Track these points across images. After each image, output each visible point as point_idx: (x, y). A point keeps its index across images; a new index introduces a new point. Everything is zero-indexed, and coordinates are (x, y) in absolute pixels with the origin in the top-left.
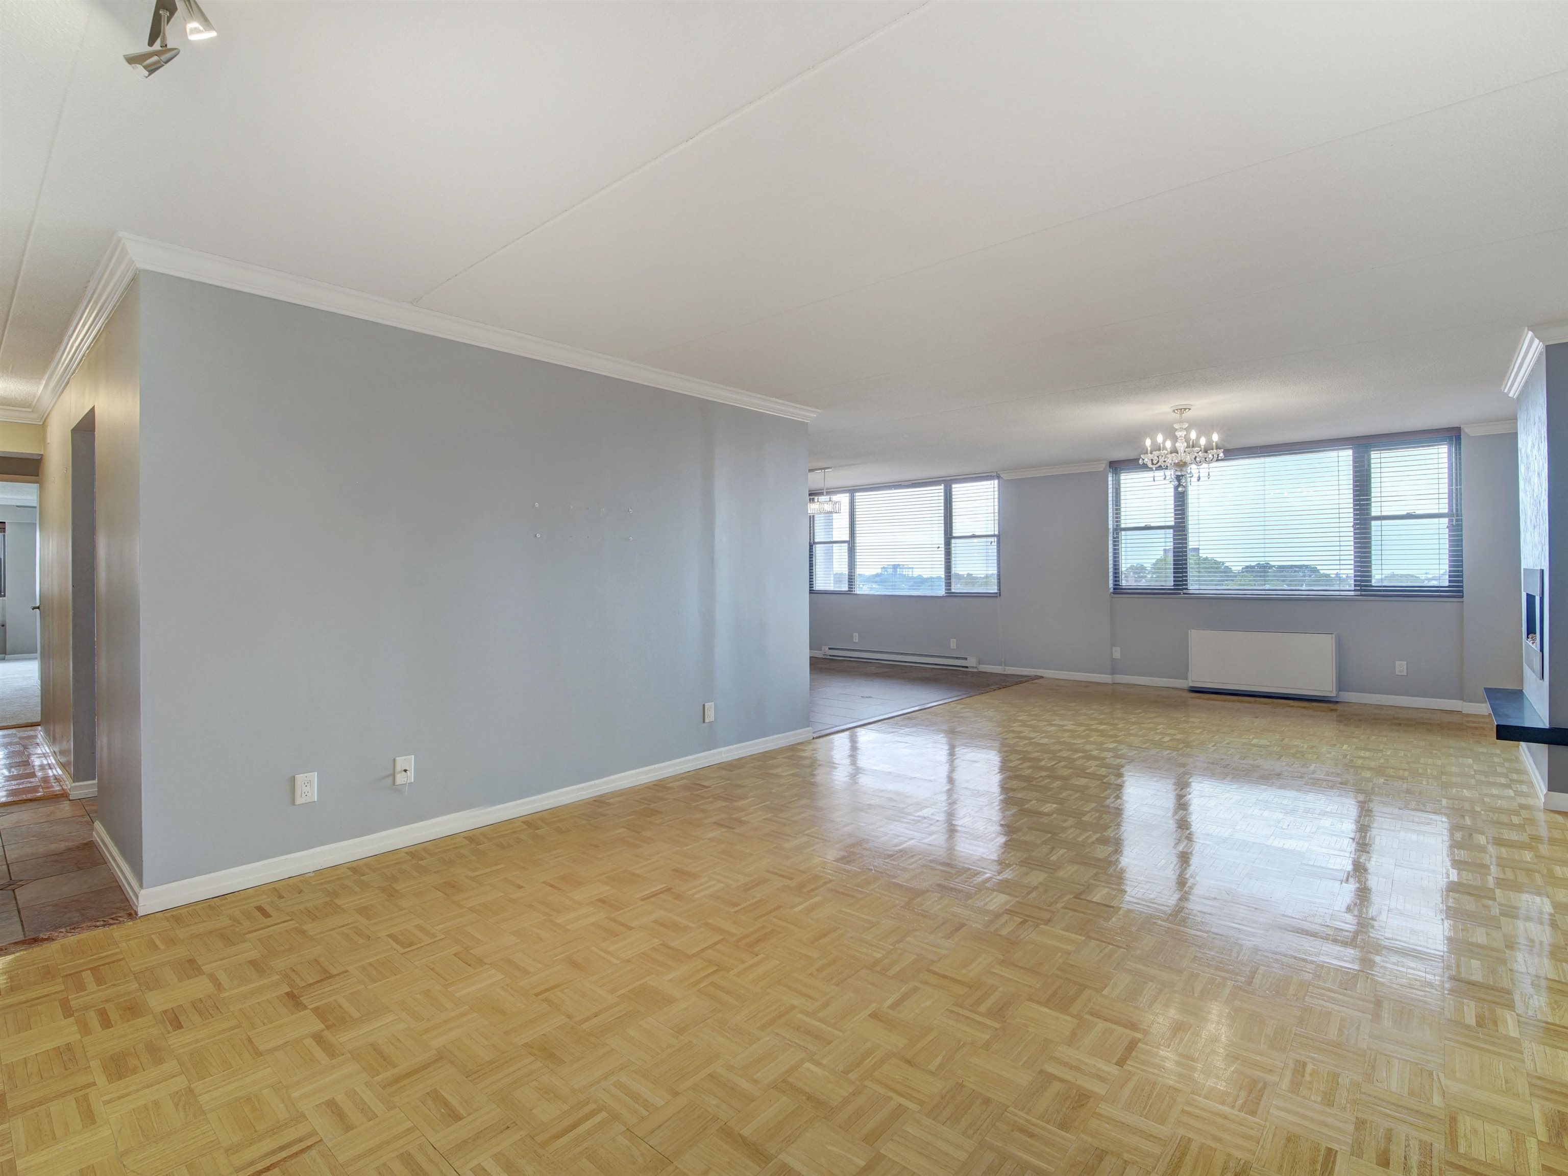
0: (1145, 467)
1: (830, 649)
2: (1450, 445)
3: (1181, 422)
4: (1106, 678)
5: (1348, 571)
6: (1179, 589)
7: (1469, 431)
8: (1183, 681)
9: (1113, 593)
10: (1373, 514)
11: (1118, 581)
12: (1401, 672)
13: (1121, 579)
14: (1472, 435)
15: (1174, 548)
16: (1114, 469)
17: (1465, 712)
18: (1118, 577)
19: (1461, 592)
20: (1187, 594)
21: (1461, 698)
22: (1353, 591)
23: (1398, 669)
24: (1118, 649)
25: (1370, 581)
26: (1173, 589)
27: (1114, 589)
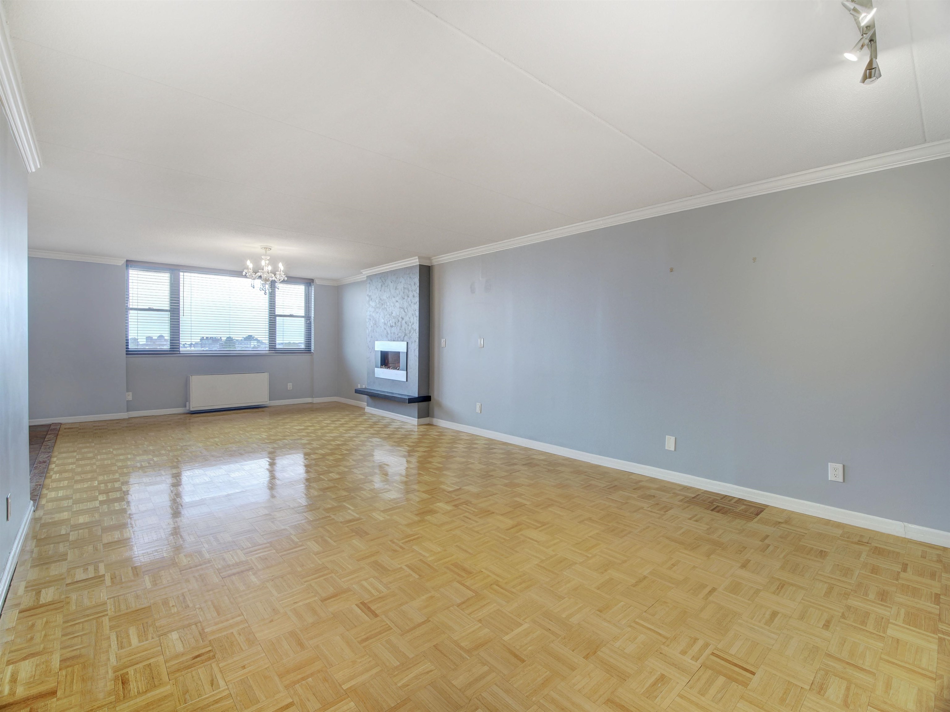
0: (245, 276)
2: (305, 286)
3: (265, 255)
4: (124, 415)
5: (265, 339)
6: (174, 351)
7: (317, 282)
8: (181, 408)
9: (127, 354)
10: (276, 313)
11: (128, 345)
12: (290, 388)
13: (129, 344)
14: (317, 283)
15: (171, 324)
16: (127, 266)
17: (314, 402)
18: (128, 343)
19: (311, 351)
20: (180, 354)
21: (312, 397)
22: (269, 350)
23: (288, 387)
24: (131, 393)
25: (276, 346)
26: (170, 351)
27: (127, 351)
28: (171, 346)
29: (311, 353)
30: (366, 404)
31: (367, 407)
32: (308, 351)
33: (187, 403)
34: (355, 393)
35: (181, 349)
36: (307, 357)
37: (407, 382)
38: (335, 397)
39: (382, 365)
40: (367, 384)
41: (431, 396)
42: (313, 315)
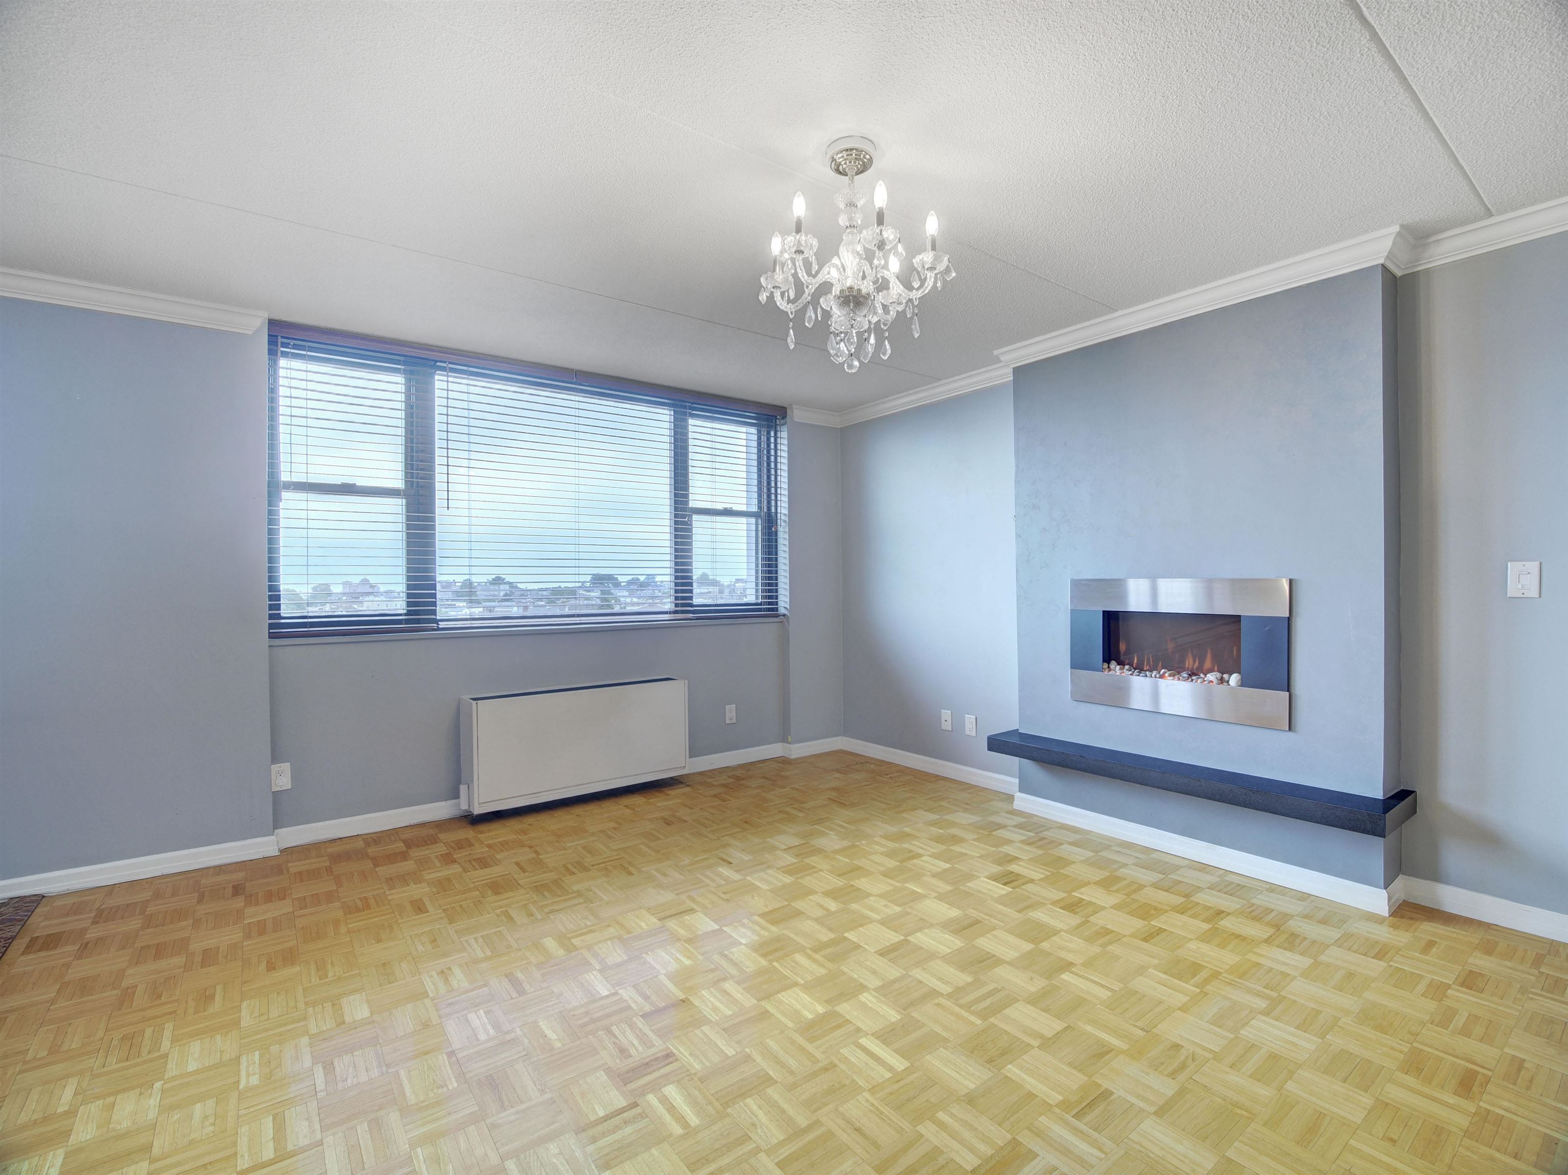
2: (761, 428)
6: (418, 621)
7: (797, 415)
8: (444, 803)
9: (272, 636)
10: (692, 504)
11: (278, 607)
12: (731, 719)
13: (282, 601)
14: (796, 420)
15: (409, 535)
16: (273, 340)
17: (793, 757)
18: (278, 598)
19: (777, 610)
20: (438, 629)
21: (784, 740)
22: (676, 612)
23: (728, 715)
24: (286, 767)
25: (691, 598)
26: (407, 621)
27: (271, 626)
28: (409, 604)
29: (777, 616)
30: (1017, 781)
31: (1018, 795)
32: (769, 610)
33: (463, 789)
34: (990, 749)
35: (442, 612)
36: (767, 630)
37: (1291, 734)
38: (839, 738)
39: (1107, 659)
40: (1021, 721)
41: (1413, 792)
42: (783, 509)
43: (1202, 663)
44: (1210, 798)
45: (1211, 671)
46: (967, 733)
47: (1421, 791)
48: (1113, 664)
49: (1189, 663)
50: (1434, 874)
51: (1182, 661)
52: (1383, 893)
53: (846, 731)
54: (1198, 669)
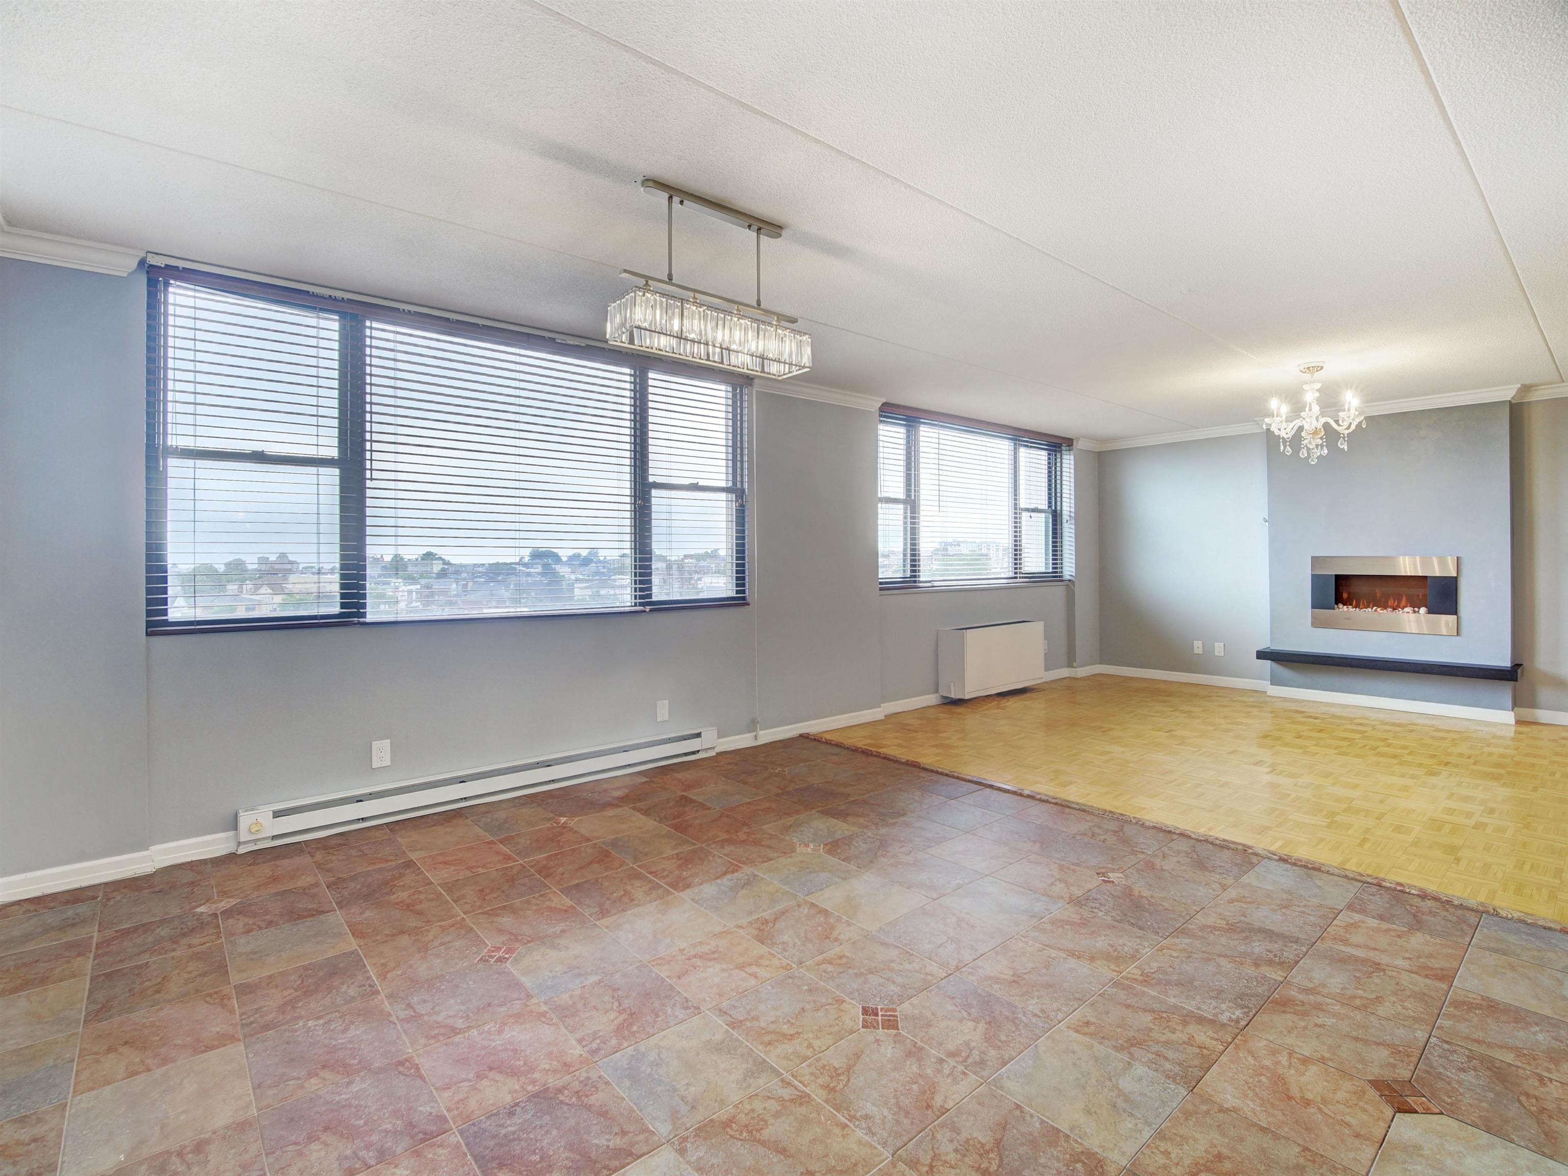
1: (277, 814)
14: (1079, 447)
19: (1063, 576)
25: (1021, 568)
28: (911, 571)
29: (1064, 581)
32: (1059, 576)
34: (1256, 657)
37: (1458, 637)
38: (1097, 666)
39: (1337, 603)
40: (1272, 640)
41: (1521, 665)
42: (1068, 506)
43: (1399, 602)
44: (1417, 672)
45: (1406, 607)
46: (1217, 654)
47: (1525, 665)
48: (1341, 606)
49: (1391, 602)
50: (1533, 705)
51: (1386, 602)
52: (1512, 714)
53: (1103, 659)
54: (1397, 606)
